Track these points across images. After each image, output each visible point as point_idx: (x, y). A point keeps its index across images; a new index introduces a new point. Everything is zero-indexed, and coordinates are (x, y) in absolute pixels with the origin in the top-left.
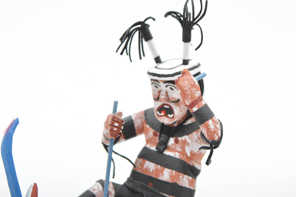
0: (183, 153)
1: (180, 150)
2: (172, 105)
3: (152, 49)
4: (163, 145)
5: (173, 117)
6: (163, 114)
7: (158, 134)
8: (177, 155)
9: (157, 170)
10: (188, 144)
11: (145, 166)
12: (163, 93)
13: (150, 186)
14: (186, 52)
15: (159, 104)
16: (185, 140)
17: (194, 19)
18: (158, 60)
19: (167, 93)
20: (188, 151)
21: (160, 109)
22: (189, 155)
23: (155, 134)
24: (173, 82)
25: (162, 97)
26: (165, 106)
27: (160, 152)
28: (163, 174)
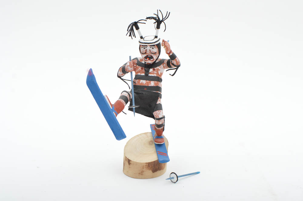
0: (158, 74)
1: (156, 73)
2: (152, 55)
4: (147, 72)
5: (153, 60)
6: (148, 59)
7: (144, 68)
8: (155, 75)
9: (147, 83)
10: (160, 70)
11: (140, 82)
12: (148, 50)
13: (145, 89)
14: (157, 33)
15: (145, 55)
16: (158, 68)
17: (163, 19)
18: (142, 37)
19: (150, 50)
20: (159, 72)
21: (146, 57)
22: (160, 74)
23: (142, 69)
24: (154, 45)
25: (148, 52)
26: (149, 56)
27: (147, 75)
28: (151, 84)
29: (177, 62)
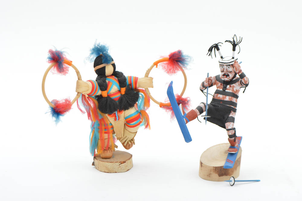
0: (233, 90)
1: (232, 89)
2: (229, 73)
3: (220, 53)
4: (225, 88)
5: (229, 78)
6: (225, 77)
7: (223, 84)
8: (231, 91)
9: (223, 97)
10: (235, 87)
11: (218, 96)
12: (225, 69)
13: (221, 103)
14: (234, 54)
15: (223, 73)
16: (234, 86)
17: (237, 43)
18: (222, 57)
19: (227, 69)
20: (235, 89)
21: (224, 75)
22: (235, 91)
23: (221, 85)
24: (229, 65)
25: (225, 71)
26: (226, 74)
27: (224, 90)
28: (226, 98)
29: (245, 81)
